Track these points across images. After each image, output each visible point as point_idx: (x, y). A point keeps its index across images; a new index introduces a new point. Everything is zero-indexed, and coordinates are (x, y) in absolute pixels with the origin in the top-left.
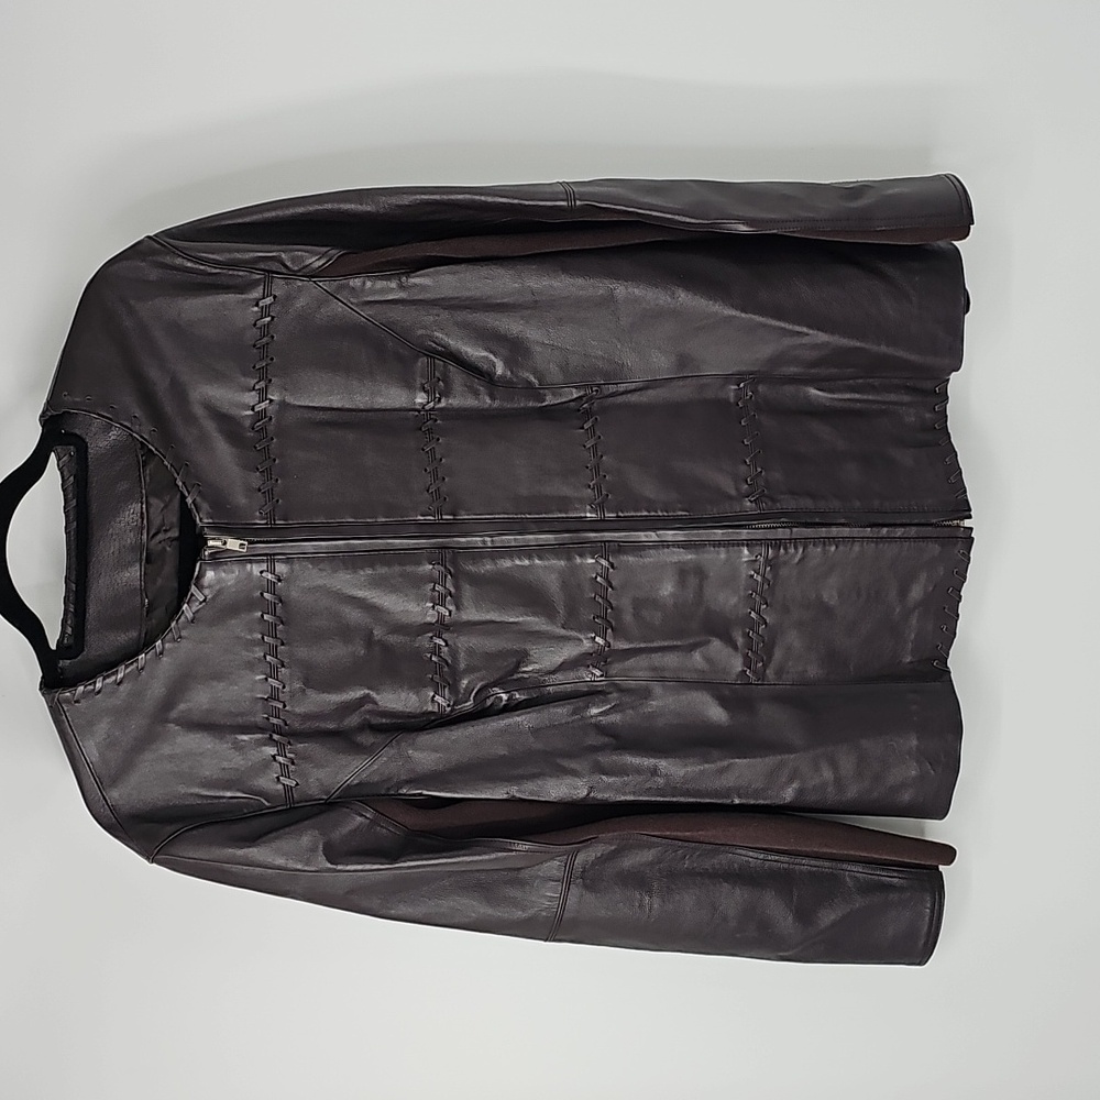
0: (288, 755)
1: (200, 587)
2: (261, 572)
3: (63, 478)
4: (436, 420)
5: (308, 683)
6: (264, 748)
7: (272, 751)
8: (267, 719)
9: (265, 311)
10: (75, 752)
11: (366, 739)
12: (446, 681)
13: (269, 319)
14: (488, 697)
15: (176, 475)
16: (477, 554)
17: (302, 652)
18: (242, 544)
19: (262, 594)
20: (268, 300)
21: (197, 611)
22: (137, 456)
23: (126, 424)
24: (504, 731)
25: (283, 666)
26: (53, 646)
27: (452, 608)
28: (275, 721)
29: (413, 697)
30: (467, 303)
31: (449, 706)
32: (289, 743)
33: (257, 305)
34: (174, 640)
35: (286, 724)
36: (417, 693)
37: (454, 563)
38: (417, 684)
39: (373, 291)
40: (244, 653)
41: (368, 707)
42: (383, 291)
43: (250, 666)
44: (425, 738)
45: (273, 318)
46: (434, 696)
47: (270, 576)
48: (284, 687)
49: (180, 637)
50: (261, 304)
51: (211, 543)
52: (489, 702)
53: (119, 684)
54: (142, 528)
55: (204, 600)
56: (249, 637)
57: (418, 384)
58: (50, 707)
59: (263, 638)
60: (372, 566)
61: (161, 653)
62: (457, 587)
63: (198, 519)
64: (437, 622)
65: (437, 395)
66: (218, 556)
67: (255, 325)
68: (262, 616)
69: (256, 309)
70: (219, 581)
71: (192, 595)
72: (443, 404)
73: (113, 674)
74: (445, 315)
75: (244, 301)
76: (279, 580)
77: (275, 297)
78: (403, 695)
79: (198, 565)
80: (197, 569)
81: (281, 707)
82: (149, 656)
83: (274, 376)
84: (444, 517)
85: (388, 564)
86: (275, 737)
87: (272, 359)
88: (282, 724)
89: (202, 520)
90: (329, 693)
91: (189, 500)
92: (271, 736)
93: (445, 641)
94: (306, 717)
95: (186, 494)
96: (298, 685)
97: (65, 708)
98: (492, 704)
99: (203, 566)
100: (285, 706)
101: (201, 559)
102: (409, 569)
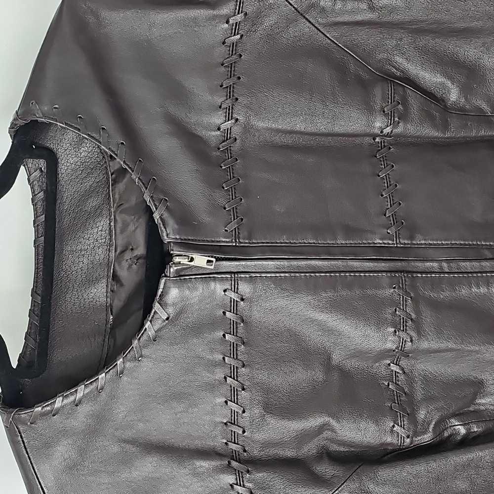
0: (247, 484)
1: (163, 305)
2: (225, 291)
3: (33, 192)
4: (390, 148)
5: (269, 408)
6: (222, 476)
7: (230, 479)
8: (226, 443)
9: (235, 29)
10: (30, 476)
11: (326, 469)
12: (404, 410)
13: (239, 36)
14: (446, 429)
15: (143, 189)
16: (436, 280)
17: (262, 376)
18: (209, 261)
19: (224, 313)
20: (239, 17)
21: (159, 330)
22: (107, 173)
23: (94, 135)
24: (466, 466)
25: (243, 389)
26: (14, 364)
27: (413, 334)
28: (233, 446)
29: (372, 427)
30: (434, 26)
31: (408, 437)
32: (248, 471)
33: (227, 22)
34: (135, 359)
35: (245, 451)
36: (377, 422)
37: (413, 287)
38: (376, 413)
39: (343, 12)
40: (204, 373)
41: (327, 434)
42: (352, 12)
43: (212, 387)
44: (385, 473)
45: (242, 36)
46: (393, 426)
47: (233, 295)
48: (244, 412)
49: (141, 356)
50: (231, 21)
51: (177, 259)
52: (446, 434)
53: (77, 405)
54: (111, 246)
55: (167, 319)
56: (210, 357)
57: (378, 107)
58: (6, 427)
59: (224, 358)
60: (334, 288)
61: (122, 373)
62: (418, 312)
63: (165, 234)
64: (397, 348)
65: (396, 119)
66: (183, 273)
67: (224, 43)
68: (224, 335)
69: (226, 25)
70: (182, 299)
71: (155, 312)
72: (399, 129)
73: (72, 394)
74: (407, 39)
75: (214, 17)
76: (242, 300)
77: (246, 14)
78: (363, 425)
79: (163, 281)
80: (162, 286)
81: (241, 432)
82: (108, 376)
83: (242, 95)
84: (402, 241)
85: (349, 286)
86: (234, 464)
87: (239, 78)
88: (241, 451)
89: (169, 234)
90: (289, 420)
91: (156, 216)
92: (229, 462)
93: (403, 369)
94: (266, 445)
95: (154, 209)
96: (257, 411)
97: (21, 429)
98: (450, 436)
99: (168, 284)
100: (244, 432)
101: (166, 276)
102: (369, 292)
